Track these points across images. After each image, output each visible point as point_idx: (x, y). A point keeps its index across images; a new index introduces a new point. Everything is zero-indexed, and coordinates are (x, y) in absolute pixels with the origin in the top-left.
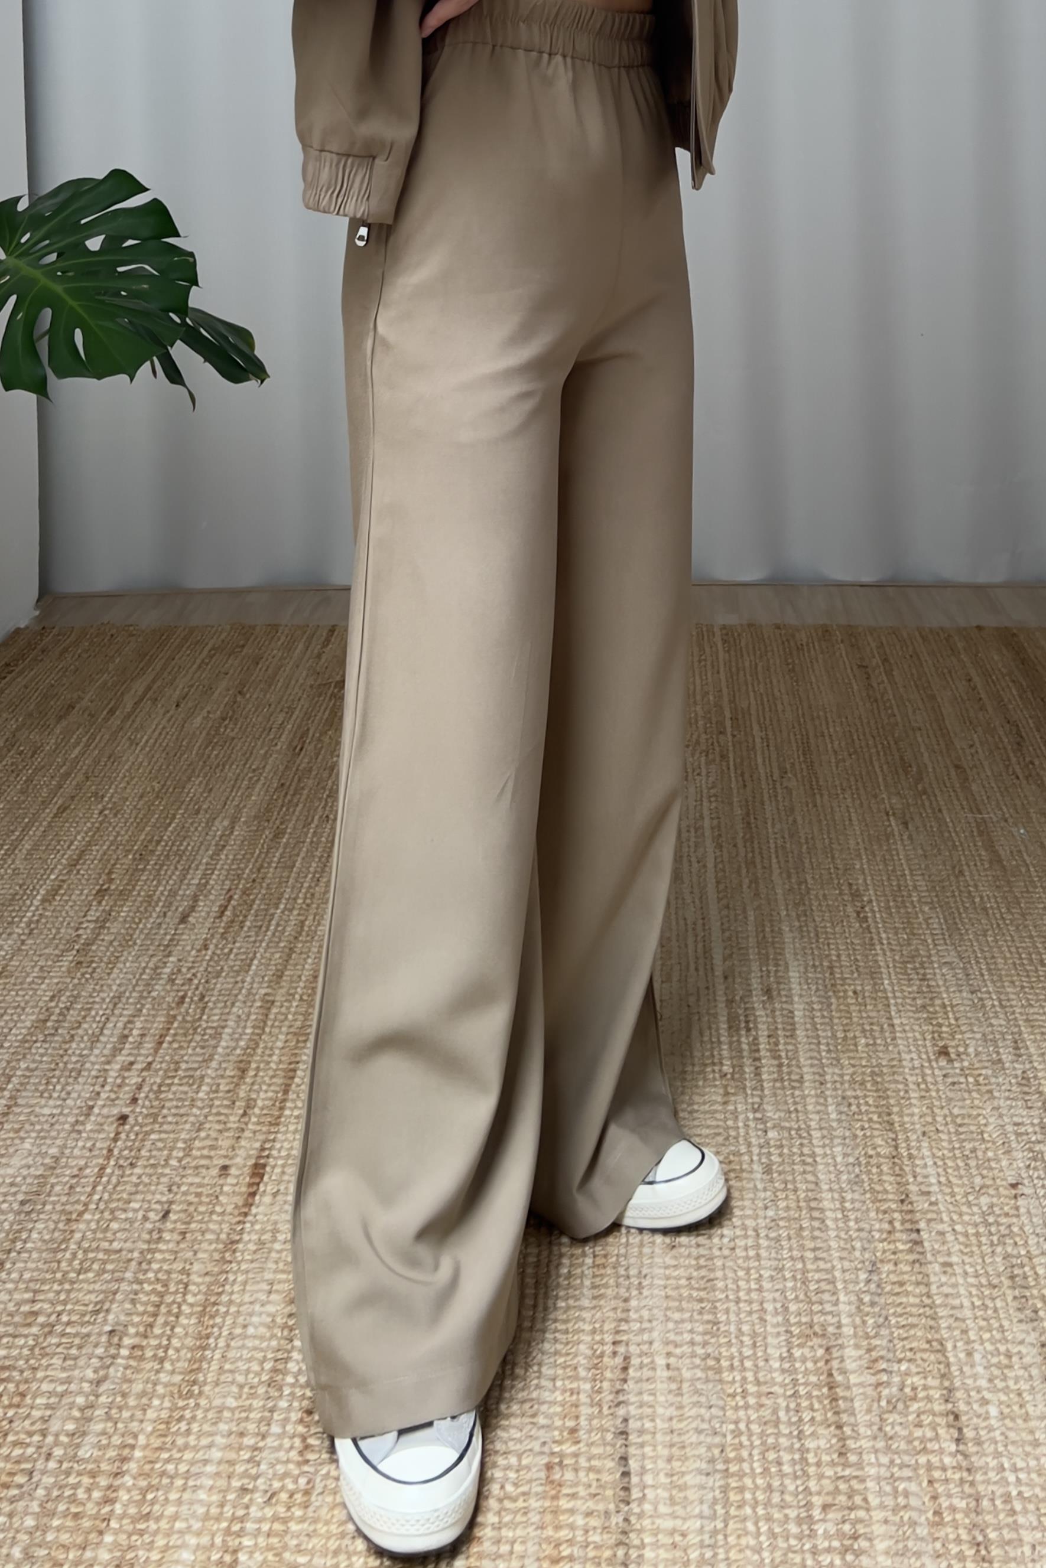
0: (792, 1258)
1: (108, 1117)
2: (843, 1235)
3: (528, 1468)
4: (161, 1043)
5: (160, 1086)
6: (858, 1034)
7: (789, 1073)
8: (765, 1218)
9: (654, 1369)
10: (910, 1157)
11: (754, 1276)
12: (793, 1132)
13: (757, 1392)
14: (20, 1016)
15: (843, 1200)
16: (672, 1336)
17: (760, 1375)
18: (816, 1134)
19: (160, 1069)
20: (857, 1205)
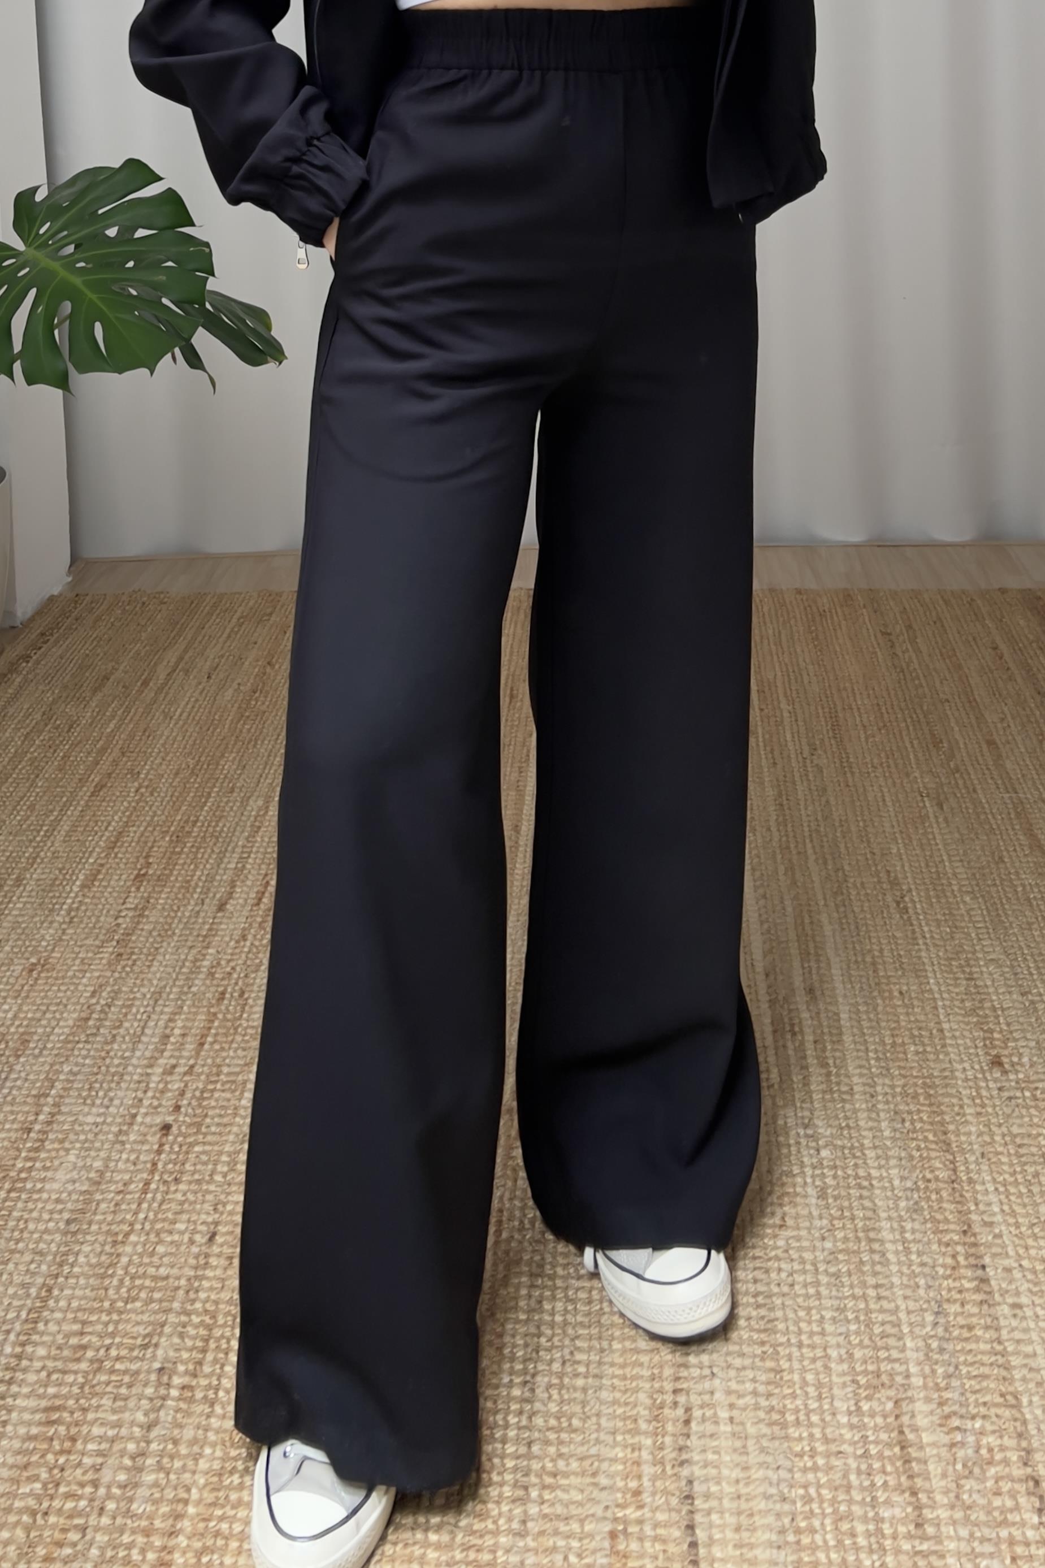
0: (854, 1297)
1: (151, 1126)
2: (905, 1270)
3: (591, 1536)
4: (202, 1044)
5: (202, 1092)
6: (907, 1040)
7: (838, 1084)
8: (823, 1250)
9: (717, 1423)
10: (970, 1181)
11: (816, 1317)
12: (846, 1151)
13: (827, 1451)
14: (62, 1013)
15: (903, 1230)
16: (733, 1385)
17: (828, 1431)
18: (870, 1154)
19: (202, 1073)
20: (918, 1236)
